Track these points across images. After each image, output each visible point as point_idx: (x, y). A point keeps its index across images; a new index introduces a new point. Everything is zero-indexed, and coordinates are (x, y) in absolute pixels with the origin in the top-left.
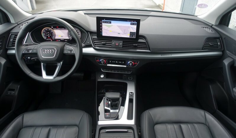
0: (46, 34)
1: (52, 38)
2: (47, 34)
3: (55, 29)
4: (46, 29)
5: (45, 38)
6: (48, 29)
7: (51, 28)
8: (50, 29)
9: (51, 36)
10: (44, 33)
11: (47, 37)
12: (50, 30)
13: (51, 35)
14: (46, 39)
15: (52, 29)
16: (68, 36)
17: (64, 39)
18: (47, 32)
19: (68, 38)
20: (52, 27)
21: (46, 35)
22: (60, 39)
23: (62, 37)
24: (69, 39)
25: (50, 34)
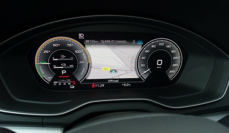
0: (53, 63)
1: (73, 79)
2: (58, 63)
3: (90, 44)
4: (55, 42)
5: (48, 78)
6: (63, 45)
7: (77, 38)
8: (71, 42)
9: (73, 70)
10: (45, 57)
11: (57, 75)
12: (69, 48)
13: (72, 66)
14: (53, 80)
15: (82, 42)
16: (138, 69)
17: (120, 80)
18: (57, 55)
19: (134, 75)
20: (81, 36)
21: (51, 66)
22: (106, 80)
23: (116, 71)
24: (139, 79)
25: (68, 63)
